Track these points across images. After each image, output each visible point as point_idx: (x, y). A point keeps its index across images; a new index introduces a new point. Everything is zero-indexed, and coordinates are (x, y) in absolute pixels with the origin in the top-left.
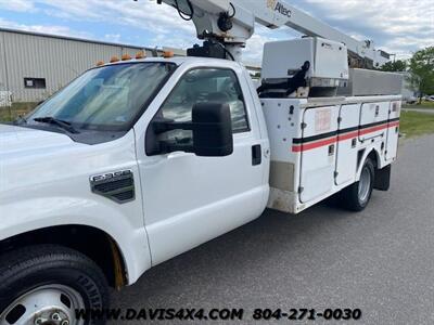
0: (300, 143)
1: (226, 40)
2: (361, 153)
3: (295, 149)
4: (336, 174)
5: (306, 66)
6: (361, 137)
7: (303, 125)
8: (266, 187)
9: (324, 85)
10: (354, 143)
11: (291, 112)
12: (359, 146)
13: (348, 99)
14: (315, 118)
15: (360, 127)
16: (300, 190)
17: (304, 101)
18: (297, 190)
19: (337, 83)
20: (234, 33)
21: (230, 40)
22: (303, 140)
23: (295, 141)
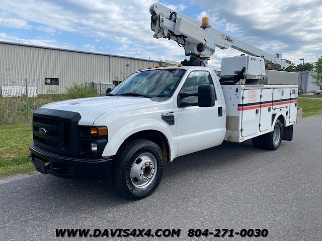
0: (241, 107)
1: (201, 56)
2: (274, 116)
3: (239, 110)
4: (260, 125)
5: (244, 69)
6: (274, 107)
7: (243, 98)
8: (225, 129)
9: (253, 78)
10: (269, 110)
11: (237, 91)
12: (272, 112)
13: (265, 86)
14: (249, 94)
15: (273, 101)
16: (242, 130)
17: (243, 86)
18: (240, 130)
19: (259, 78)
20: (205, 53)
21: (203, 56)
22: (243, 105)
23: (239, 105)
